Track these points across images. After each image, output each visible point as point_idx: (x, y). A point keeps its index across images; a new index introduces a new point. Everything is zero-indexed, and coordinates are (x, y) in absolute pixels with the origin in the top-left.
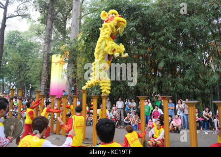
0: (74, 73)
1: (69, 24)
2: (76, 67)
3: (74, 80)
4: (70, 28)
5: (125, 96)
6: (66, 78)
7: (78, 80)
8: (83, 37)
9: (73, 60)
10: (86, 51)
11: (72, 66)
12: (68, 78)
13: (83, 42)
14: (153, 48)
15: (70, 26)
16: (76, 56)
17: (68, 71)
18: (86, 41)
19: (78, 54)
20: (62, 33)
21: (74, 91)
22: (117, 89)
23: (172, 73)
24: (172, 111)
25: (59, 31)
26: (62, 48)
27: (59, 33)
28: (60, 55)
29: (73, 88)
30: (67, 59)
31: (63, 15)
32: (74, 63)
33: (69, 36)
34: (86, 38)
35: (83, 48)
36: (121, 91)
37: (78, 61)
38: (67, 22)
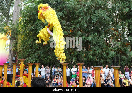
0: (15, 46)
1: (12, 10)
2: (17, 42)
3: (15, 53)
4: (13, 13)
5: (53, 64)
6: (8, 50)
7: (18, 52)
8: (23, 20)
9: (14, 37)
10: (25, 30)
11: (13, 41)
12: (10, 50)
13: (23, 24)
14: (73, 30)
15: (13, 11)
16: (17, 34)
17: (10, 45)
18: (25, 23)
19: (19, 33)
20: (6, 17)
21: (15, 61)
22: (48, 59)
23: (86, 48)
24: (85, 74)
25: (4, 15)
26: (6, 28)
27: (4, 16)
28: (4, 33)
29: (14, 58)
30: (10, 37)
31: (7, 3)
32: (15, 40)
33: (12, 19)
34: (24, 21)
35: (22, 28)
36: (50, 60)
37: (18, 38)
38: (11, 8)
